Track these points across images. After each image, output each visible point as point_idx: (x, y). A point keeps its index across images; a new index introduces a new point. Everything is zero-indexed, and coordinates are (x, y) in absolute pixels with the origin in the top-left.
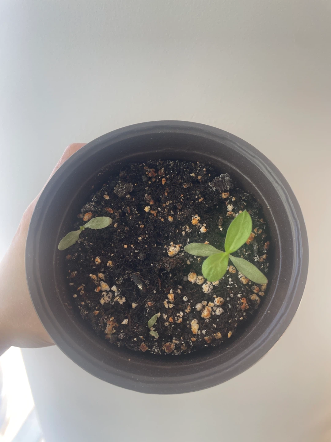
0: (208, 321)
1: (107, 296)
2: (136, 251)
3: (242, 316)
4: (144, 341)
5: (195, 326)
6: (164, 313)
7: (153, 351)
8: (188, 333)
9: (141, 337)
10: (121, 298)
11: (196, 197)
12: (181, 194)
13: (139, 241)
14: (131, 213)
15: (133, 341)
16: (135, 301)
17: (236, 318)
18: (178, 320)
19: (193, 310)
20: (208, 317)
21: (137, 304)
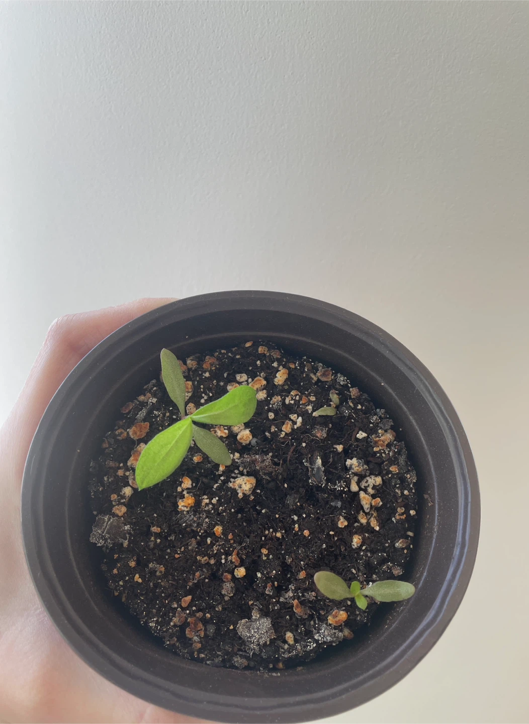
0: (263, 373)
1: (369, 485)
2: (296, 518)
3: (220, 353)
4: (350, 398)
5: (280, 378)
6: (308, 413)
7: (346, 381)
8: (293, 376)
9: (351, 404)
10: (351, 465)
11: (159, 541)
12: (177, 559)
13: (284, 531)
14: (268, 579)
15: (364, 408)
16: (336, 452)
17: (229, 356)
18: (296, 395)
19: (270, 395)
20: (259, 378)
21: (335, 446)
